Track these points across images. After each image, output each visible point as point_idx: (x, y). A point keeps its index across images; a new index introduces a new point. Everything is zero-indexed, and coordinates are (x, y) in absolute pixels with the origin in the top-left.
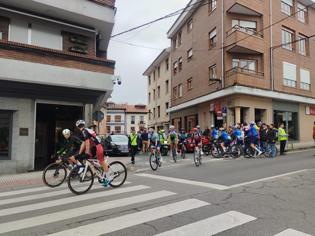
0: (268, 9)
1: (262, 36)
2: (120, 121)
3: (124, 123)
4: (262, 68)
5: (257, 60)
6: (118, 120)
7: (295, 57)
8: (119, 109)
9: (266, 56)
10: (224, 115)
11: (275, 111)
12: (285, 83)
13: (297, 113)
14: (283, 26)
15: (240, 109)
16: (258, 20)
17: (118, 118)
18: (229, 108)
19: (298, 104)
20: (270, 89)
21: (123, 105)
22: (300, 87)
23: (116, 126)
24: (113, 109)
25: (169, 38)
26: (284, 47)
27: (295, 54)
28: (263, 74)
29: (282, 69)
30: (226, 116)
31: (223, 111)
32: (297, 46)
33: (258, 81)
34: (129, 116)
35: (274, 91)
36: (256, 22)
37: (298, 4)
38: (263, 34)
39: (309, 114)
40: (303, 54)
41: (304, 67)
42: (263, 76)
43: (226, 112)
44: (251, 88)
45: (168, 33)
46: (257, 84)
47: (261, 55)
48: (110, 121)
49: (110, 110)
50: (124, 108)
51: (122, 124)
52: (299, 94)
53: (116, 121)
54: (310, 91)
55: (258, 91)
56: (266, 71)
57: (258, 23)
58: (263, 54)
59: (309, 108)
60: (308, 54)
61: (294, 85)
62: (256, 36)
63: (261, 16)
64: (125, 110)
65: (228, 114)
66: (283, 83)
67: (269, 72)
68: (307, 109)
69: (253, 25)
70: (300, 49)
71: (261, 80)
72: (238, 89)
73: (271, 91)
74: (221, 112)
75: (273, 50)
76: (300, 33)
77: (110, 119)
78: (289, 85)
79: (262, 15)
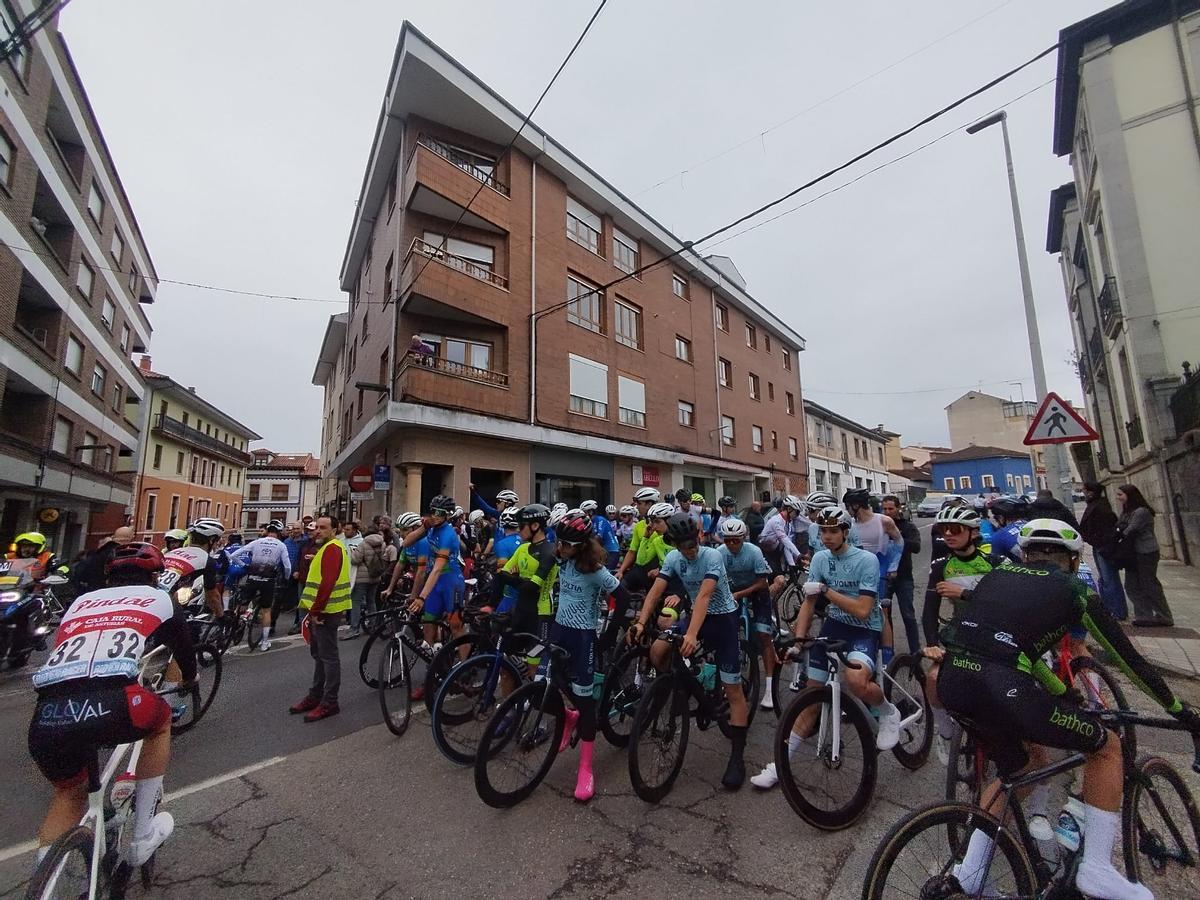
0: (528, 224)
1: (506, 285)
2: (286, 499)
3: (297, 502)
4: (505, 364)
5: (492, 343)
6: (280, 495)
7: (604, 346)
8: (285, 468)
9: (516, 333)
10: (381, 486)
11: (539, 476)
12: (574, 407)
13: (608, 481)
14: (570, 270)
15: (419, 471)
16: (498, 244)
17: (281, 491)
18: (397, 467)
19: (610, 459)
20: (525, 417)
21: (297, 458)
22: (618, 418)
23: (273, 510)
24: (267, 468)
25: (343, 289)
26: (571, 318)
27: (603, 340)
28: (506, 378)
29: (567, 371)
30: (388, 491)
31: (378, 475)
32: (608, 322)
33: (485, 396)
34: (311, 486)
35: (538, 423)
36: (493, 248)
37: (614, 229)
38: (508, 277)
39: (641, 483)
40: (627, 343)
41: (629, 374)
42: (506, 383)
43: (387, 479)
44: (447, 411)
45: (341, 276)
46: (481, 402)
47: (502, 330)
48: (257, 499)
49: (260, 469)
50: (298, 464)
51: (291, 506)
52: (614, 434)
53: (273, 499)
54: (645, 431)
55: (474, 421)
56: (516, 372)
57: (497, 251)
58: (506, 328)
59: (641, 468)
60: (641, 345)
61: (600, 412)
62: (492, 284)
63: (504, 235)
64: (301, 469)
65: (394, 483)
66: (568, 407)
67: (525, 376)
68: (635, 471)
69: (484, 255)
70: (618, 330)
71: (498, 394)
72: (395, 410)
73: (530, 424)
74: (368, 479)
75: (536, 321)
76: (617, 295)
77: (258, 493)
78: (587, 410)
79: (508, 233)
